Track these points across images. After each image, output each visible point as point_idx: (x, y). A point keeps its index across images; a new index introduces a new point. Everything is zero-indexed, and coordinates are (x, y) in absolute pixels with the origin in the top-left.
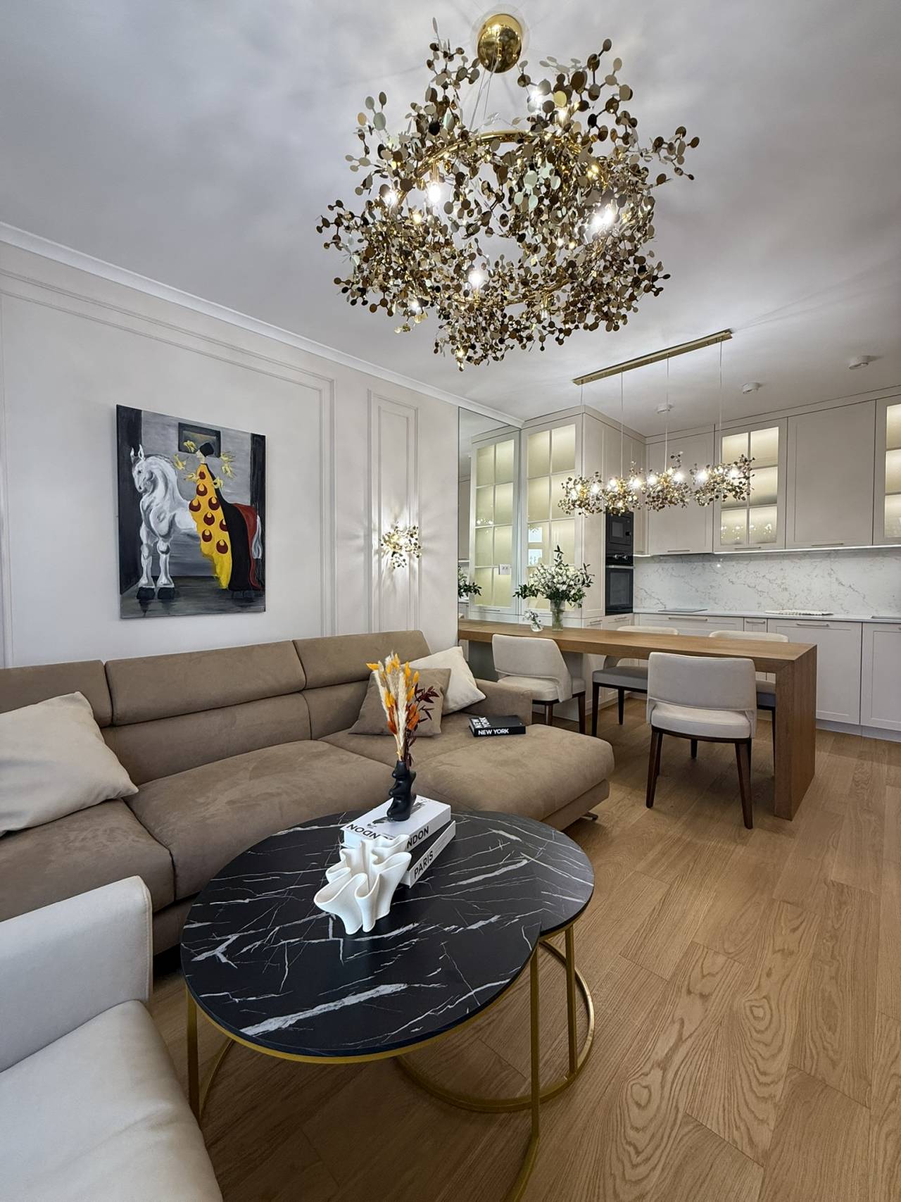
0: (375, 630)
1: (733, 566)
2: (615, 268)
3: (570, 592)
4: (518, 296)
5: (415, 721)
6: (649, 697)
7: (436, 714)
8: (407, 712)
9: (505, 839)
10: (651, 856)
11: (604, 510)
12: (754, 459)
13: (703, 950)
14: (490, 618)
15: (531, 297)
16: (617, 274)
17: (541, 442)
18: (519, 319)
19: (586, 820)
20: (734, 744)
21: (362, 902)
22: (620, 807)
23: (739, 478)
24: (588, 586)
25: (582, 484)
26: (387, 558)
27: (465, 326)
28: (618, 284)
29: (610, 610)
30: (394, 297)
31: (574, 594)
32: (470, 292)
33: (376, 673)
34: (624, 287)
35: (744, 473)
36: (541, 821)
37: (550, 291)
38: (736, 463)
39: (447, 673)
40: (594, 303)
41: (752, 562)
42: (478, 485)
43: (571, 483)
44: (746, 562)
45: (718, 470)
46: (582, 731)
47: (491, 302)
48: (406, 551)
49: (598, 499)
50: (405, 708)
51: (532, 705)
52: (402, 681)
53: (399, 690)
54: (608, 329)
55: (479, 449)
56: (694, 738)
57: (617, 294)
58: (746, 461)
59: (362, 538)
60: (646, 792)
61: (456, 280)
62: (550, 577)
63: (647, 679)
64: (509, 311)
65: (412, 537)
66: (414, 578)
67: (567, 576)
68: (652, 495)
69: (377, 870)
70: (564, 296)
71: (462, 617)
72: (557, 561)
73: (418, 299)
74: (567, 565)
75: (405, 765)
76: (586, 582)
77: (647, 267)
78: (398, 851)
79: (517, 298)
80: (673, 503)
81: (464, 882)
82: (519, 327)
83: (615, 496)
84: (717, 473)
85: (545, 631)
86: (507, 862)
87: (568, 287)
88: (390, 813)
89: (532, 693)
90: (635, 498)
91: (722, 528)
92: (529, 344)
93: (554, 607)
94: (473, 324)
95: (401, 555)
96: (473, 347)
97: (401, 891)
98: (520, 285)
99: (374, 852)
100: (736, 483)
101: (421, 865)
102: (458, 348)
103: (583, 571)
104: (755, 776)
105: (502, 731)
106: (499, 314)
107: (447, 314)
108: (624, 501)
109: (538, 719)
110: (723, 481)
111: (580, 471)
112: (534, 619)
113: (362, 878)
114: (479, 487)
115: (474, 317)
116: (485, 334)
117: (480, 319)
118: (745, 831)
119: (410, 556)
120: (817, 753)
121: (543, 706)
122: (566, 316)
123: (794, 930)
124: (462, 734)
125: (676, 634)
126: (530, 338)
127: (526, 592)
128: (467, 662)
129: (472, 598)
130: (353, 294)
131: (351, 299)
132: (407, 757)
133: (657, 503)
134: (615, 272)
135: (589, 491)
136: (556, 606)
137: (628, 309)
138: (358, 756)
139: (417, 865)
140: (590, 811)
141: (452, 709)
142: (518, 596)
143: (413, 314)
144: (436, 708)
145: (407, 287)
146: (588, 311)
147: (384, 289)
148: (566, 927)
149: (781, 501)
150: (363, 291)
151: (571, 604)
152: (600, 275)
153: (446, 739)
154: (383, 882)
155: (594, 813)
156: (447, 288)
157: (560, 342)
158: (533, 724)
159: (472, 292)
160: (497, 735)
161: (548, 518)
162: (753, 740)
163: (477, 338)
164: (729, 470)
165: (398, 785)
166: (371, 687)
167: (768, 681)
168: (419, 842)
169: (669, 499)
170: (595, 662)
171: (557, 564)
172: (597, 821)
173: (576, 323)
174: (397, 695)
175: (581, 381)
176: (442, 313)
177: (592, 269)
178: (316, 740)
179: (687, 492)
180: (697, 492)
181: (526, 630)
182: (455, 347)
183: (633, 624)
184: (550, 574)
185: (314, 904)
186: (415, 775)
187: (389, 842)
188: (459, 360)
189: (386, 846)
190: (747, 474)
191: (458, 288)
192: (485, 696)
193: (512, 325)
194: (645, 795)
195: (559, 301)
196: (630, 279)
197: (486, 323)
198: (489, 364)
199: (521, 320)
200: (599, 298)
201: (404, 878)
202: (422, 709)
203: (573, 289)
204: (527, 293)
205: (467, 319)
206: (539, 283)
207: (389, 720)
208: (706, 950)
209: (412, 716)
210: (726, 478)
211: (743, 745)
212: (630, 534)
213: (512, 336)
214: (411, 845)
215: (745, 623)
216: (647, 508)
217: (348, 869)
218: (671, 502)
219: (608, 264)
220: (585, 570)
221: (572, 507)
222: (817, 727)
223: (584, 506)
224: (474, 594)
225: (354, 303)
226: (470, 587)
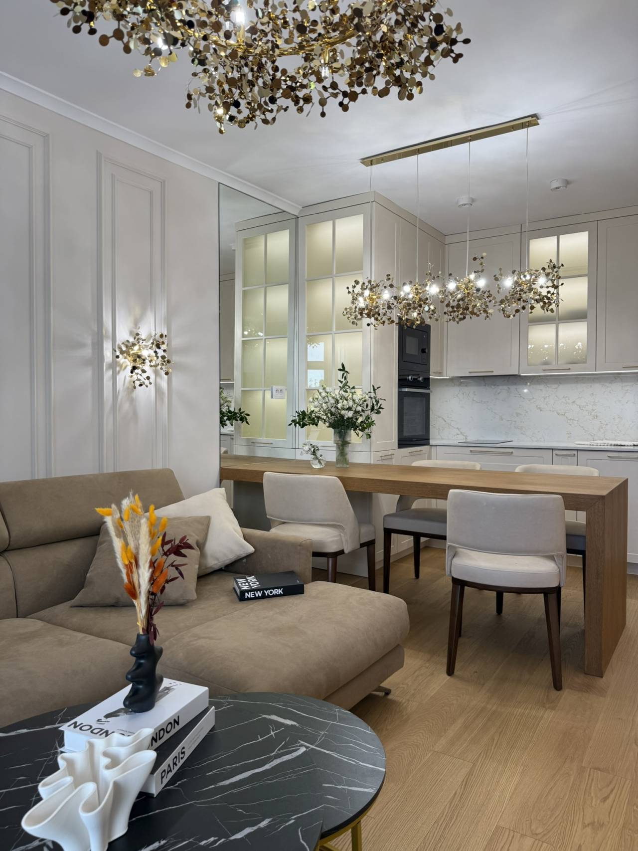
0: (109, 469)
1: (541, 390)
2: (408, 24)
3: (357, 419)
4: (293, 45)
5: (161, 581)
6: (448, 543)
7: (191, 570)
8: (151, 570)
9: (278, 725)
10: (451, 733)
11: (397, 321)
12: (562, 265)
13: (509, 835)
14: (261, 453)
15: (309, 48)
16: (410, 31)
17: (322, 234)
18: (294, 74)
19: (377, 696)
20: (542, 595)
21: (88, 819)
22: (418, 676)
23: (548, 287)
24: (378, 412)
25: (371, 289)
26: (125, 376)
27: (226, 76)
28: (411, 44)
29: (404, 442)
30: (132, 28)
31: (362, 422)
32: (233, 35)
33: (109, 521)
34: (419, 49)
35: (553, 281)
36: (324, 700)
37: (333, 44)
38: (544, 269)
39: (205, 523)
40: (384, 64)
41: (561, 385)
42: (244, 286)
43: (358, 288)
44: (556, 386)
45: (525, 276)
46: (372, 587)
47: (258, 51)
48: (151, 366)
49: (389, 308)
50: (147, 565)
51: (311, 558)
52: (144, 529)
53: (140, 542)
54: (401, 96)
55: (245, 240)
56: (499, 589)
57: (411, 56)
58: (554, 267)
59: (90, 347)
60: (446, 658)
61: (214, 17)
62: (333, 401)
63: (445, 522)
64: (281, 63)
65: (159, 348)
66: (162, 400)
67: (354, 401)
68: (452, 304)
69: (110, 776)
70: (348, 51)
71: (226, 452)
72: (341, 382)
73: (165, 34)
74: (353, 388)
75: (148, 640)
76: (376, 408)
77: (444, 27)
78: (138, 748)
79: (291, 48)
80: (475, 314)
81: (227, 782)
82: (294, 85)
83: (409, 305)
84: (524, 279)
85: (328, 467)
86: (281, 751)
87: (353, 41)
88: (127, 703)
89: (312, 543)
90: (432, 307)
91: (530, 346)
92: (307, 107)
93: (338, 439)
94: (236, 75)
95: (144, 371)
96: (237, 104)
97: (144, 801)
98: (295, 32)
99: (106, 754)
100: (544, 292)
101: (169, 765)
102: (217, 104)
103: (372, 395)
104: (565, 631)
105: (275, 592)
106: (269, 65)
107: (202, 58)
108: (419, 310)
109: (319, 575)
110: (531, 289)
111: (370, 272)
112: (314, 453)
113: (89, 788)
114: (246, 288)
115: (237, 66)
116: (251, 89)
117: (246, 70)
118: (554, 693)
119: (156, 373)
120: (628, 600)
121: (326, 559)
122: (351, 76)
123: (605, 799)
124: (224, 599)
125: (478, 468)
126: (308, 99)
127: (304, 419)
128: (232, 509)
129: (238, 429)
130: (76, 19)
131: (73, 25)
132: (150, 628)
133: (457, 313)
134: (409, 28)
135: (379, 298)
136: (340, 437)
137: (424, 75)
138: (84, 635)
139: (164, 766)
140: (381, 685)
141: (211, 567)
142: (296, 426)
143: (158, 53)
144: (191, 564)
145: (150, 17)
146: (378, 73)
147: (120, 17)
148: (353, 824)
149: (591, 315)
150: (90, 16)
151: (358, 435)
152: (392, 30)
153: (203, 606)
154: (118, 789)
155: (387, 687)
156: (203, 24)
157: (345, 108)
158: (313, 580)
159: (235, 34)
160: (269, 596)
161: (331, 329)
162: (562, 589)
163: (241, 94)
164: (536, 277)
165: (139, 666)
166: (101, 543)
167: (578, 522)
168: (167, 736)
169: (470, 310)
170: (387, 503)
171: (341, 385)
172: (390, 697)
173: (364, 87)
174: (137, 548)
175: (370, 161)
176: (196, 57)
177: (382, 22)
178: (25, 617)
179: (490, 301)
180: (502, 302)
181: (305, 466)
182: (213, 102)
183: (429, 458)
184: (333, 398)
185: (23, 830)
186: (161, 651)
187: (126, 739)
188: (219, 119)
189: (122, 745)
190: (555, 283)
191: (217, 27)
192: (254, 549)
193: (285, 81)
194: (445, 660)
195: (343, 57)
196: (425, 39)
197: (253, 75)
198: (256, 128)
199: (297, 76)
200: (389, 58)
201: (147, 783)
202: (172, 565)
203: (359, 44)
204: (305, 43)
205: (228, 68)
206: (318, 32)
207: (126, 580)
208: (512, 834)
209: (157, 574)
210: (533, 286)
211: (552, 595)
212: (427, 351)
213: (285, 95)
214: (156, 741)
215: (554, 455)
216: (445, 320)
217: (69, 779)
218: (472, 313)
219: (400, 18)
220: (375, 393)
221: (359, 317)
222: (628, 573)
223: (373, 316)
224: (240, 422)
225: (77, 30)
226: (235, 414)
